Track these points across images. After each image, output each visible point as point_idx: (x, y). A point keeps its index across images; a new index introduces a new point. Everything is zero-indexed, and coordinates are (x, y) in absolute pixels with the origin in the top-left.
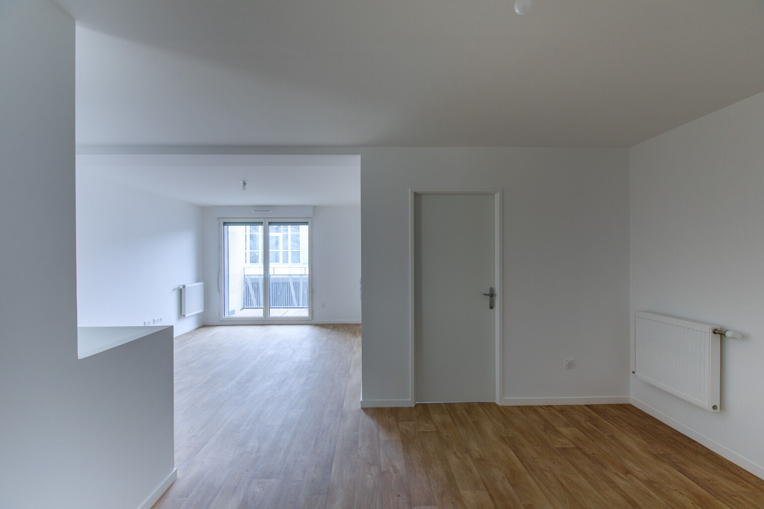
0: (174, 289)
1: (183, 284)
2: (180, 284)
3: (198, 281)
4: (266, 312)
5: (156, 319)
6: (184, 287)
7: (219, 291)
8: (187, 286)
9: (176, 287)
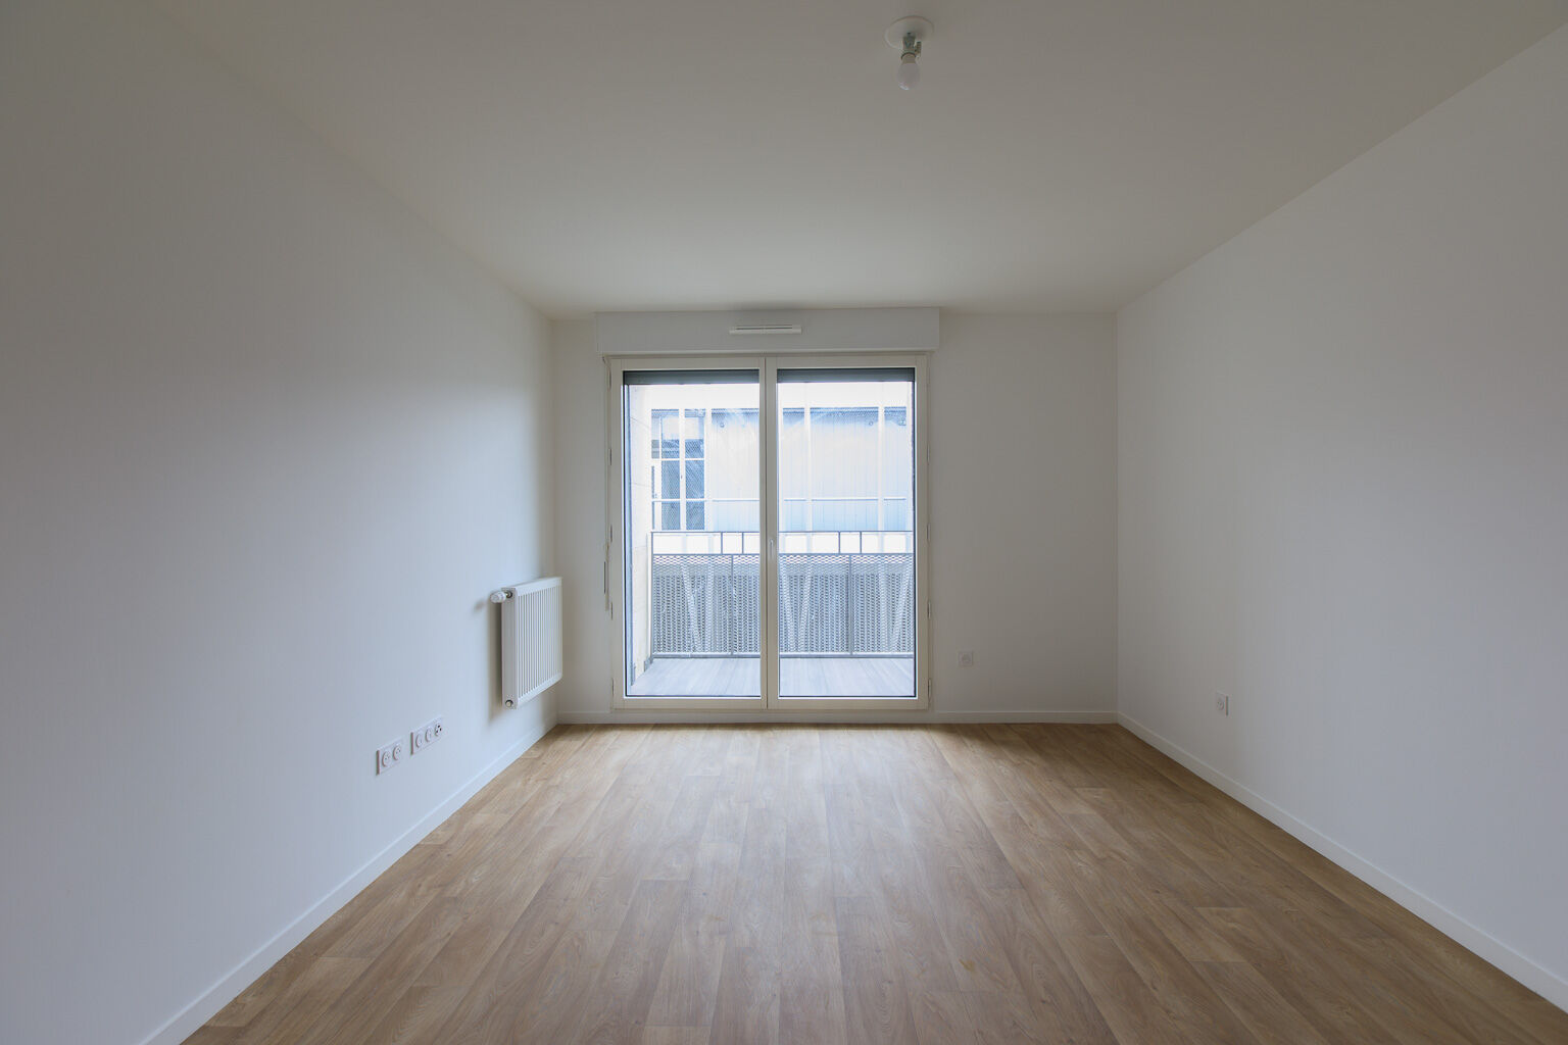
0: (479, 606)
1: (507, 584)
2: (494, 583)
3: (543, 574)
4: (770, 676)
5: (419, 730)
6: (510, 594)
7: (609, 606)
8: (520, 592)
9: (484, 595)
